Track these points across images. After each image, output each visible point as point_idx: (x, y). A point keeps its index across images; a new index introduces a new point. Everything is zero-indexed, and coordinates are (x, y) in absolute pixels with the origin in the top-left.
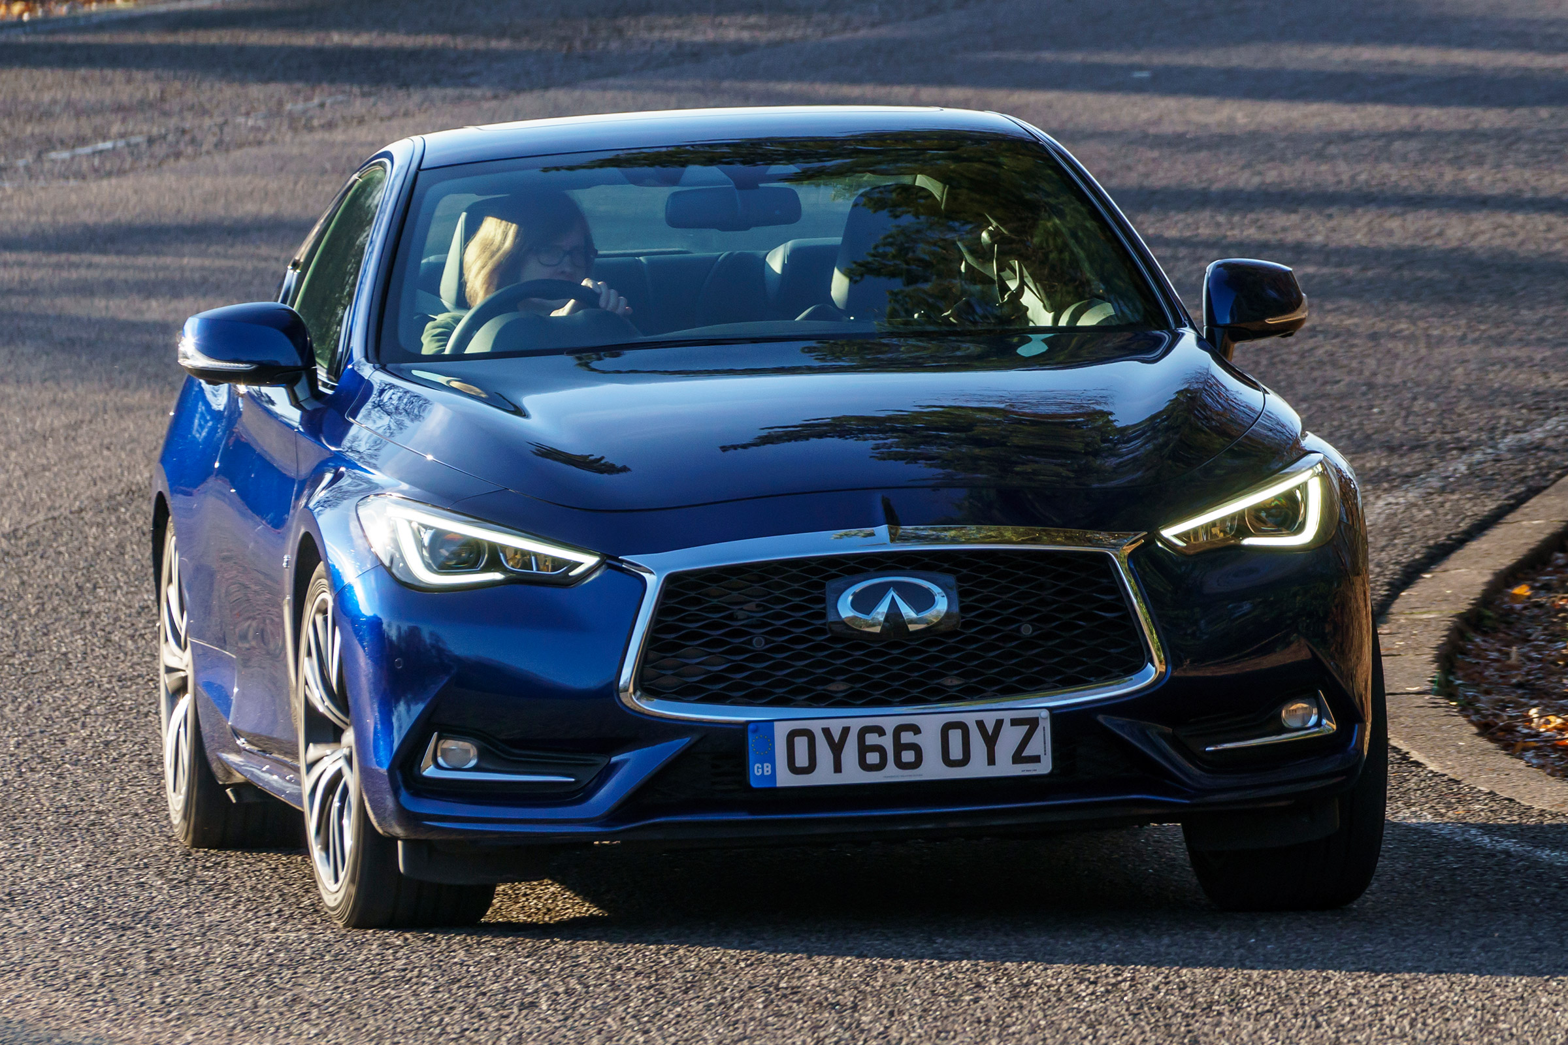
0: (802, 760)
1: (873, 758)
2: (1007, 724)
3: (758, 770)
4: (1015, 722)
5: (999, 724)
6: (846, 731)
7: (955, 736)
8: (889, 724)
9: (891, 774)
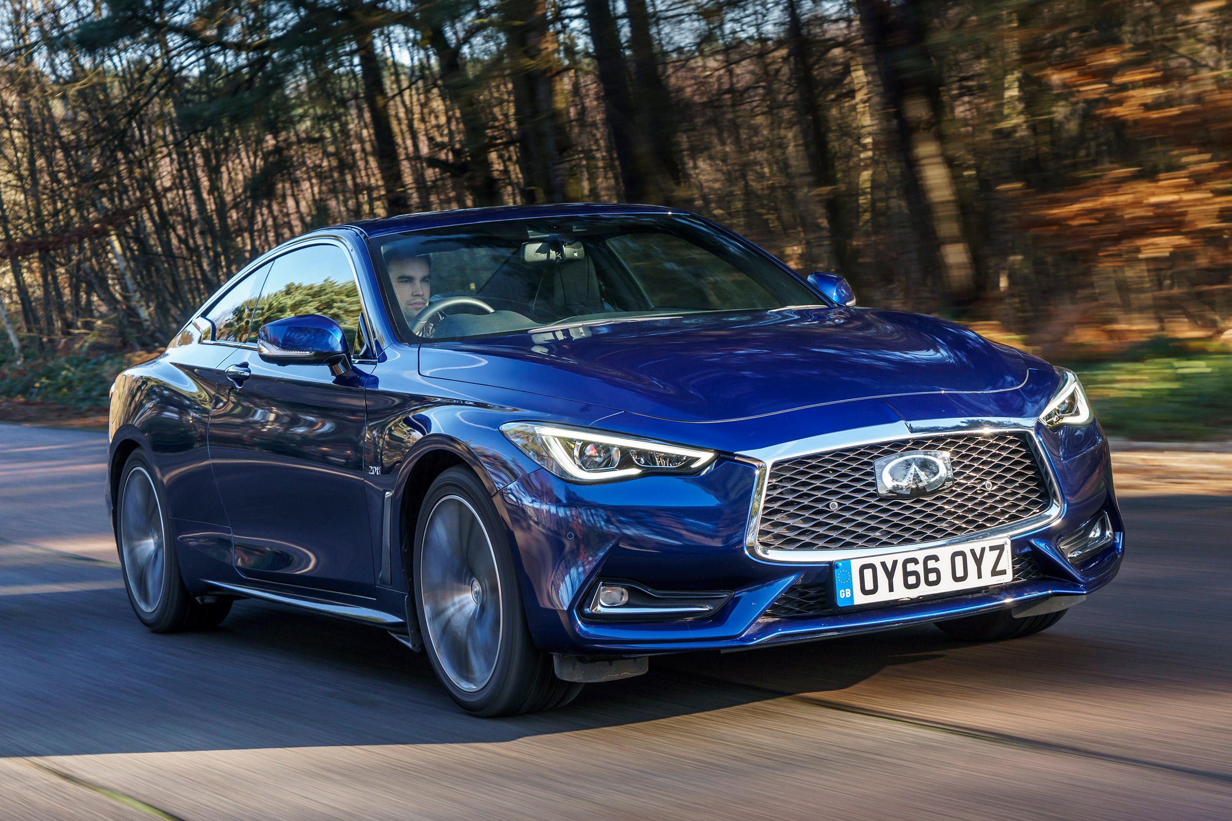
0: (869, 586)
1: (912, 580)
2: (987, 550)
3: (842, 594)
4: (992, 548)
5: (983, 550)
6: (895, 563)
7: (959, 560)
8: (921, 556)
9: (924, 590)
